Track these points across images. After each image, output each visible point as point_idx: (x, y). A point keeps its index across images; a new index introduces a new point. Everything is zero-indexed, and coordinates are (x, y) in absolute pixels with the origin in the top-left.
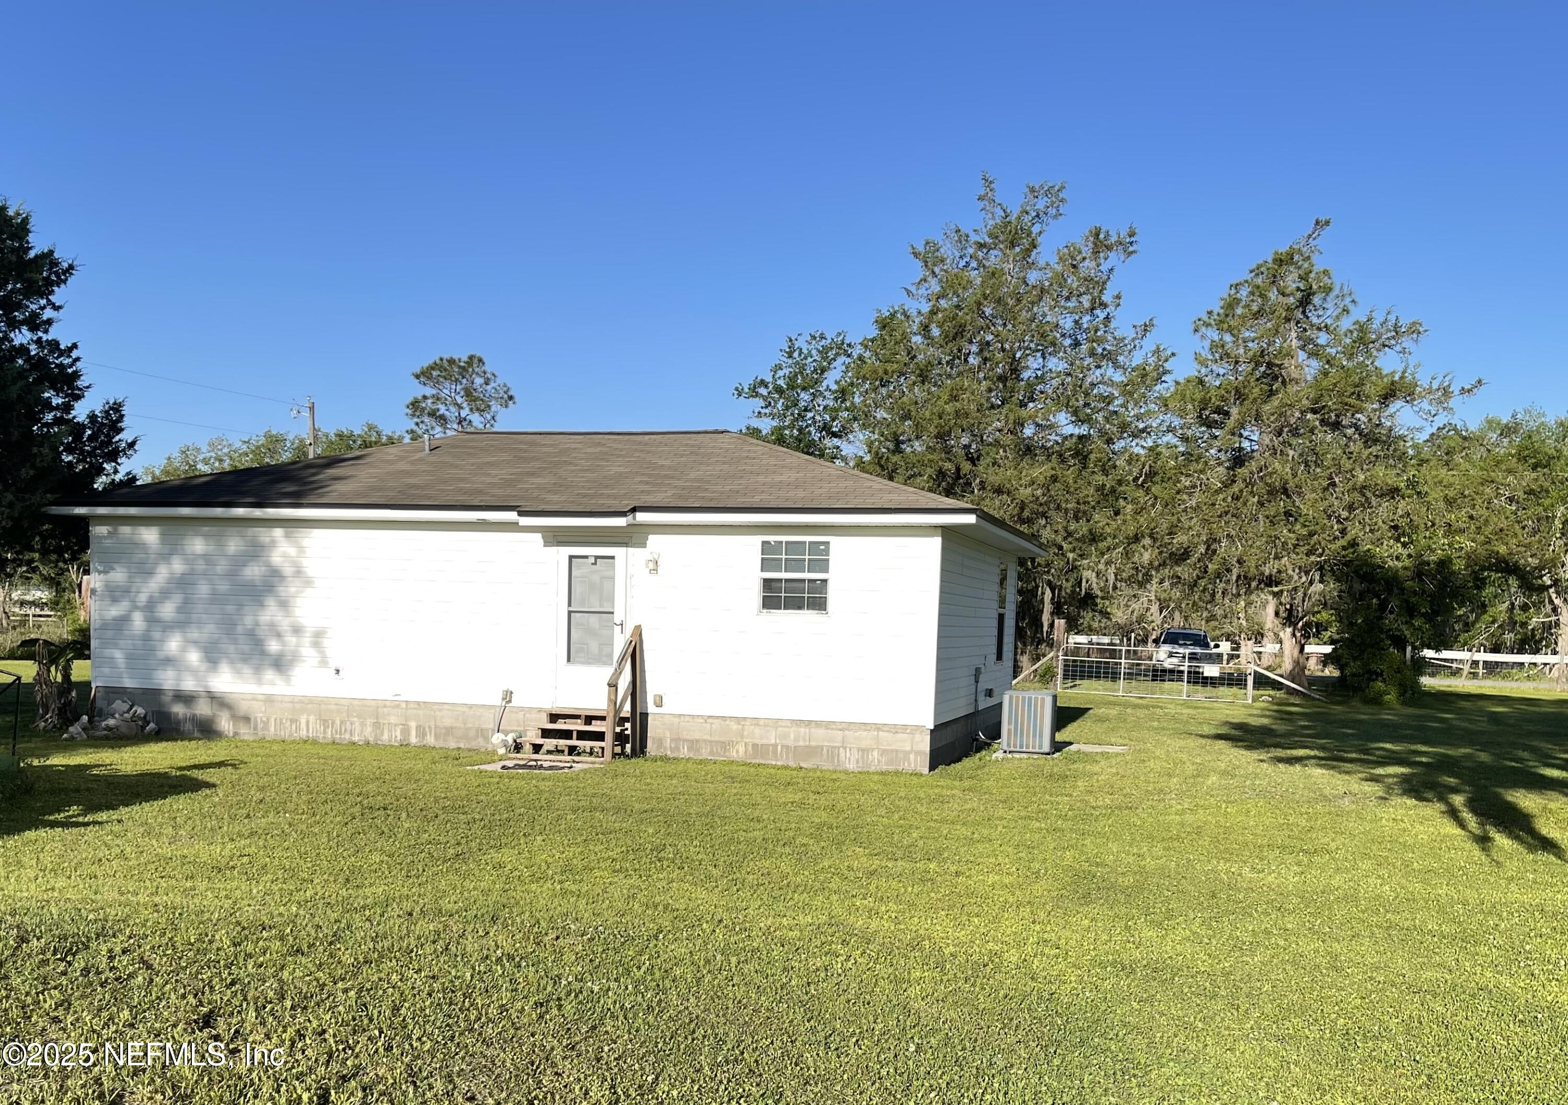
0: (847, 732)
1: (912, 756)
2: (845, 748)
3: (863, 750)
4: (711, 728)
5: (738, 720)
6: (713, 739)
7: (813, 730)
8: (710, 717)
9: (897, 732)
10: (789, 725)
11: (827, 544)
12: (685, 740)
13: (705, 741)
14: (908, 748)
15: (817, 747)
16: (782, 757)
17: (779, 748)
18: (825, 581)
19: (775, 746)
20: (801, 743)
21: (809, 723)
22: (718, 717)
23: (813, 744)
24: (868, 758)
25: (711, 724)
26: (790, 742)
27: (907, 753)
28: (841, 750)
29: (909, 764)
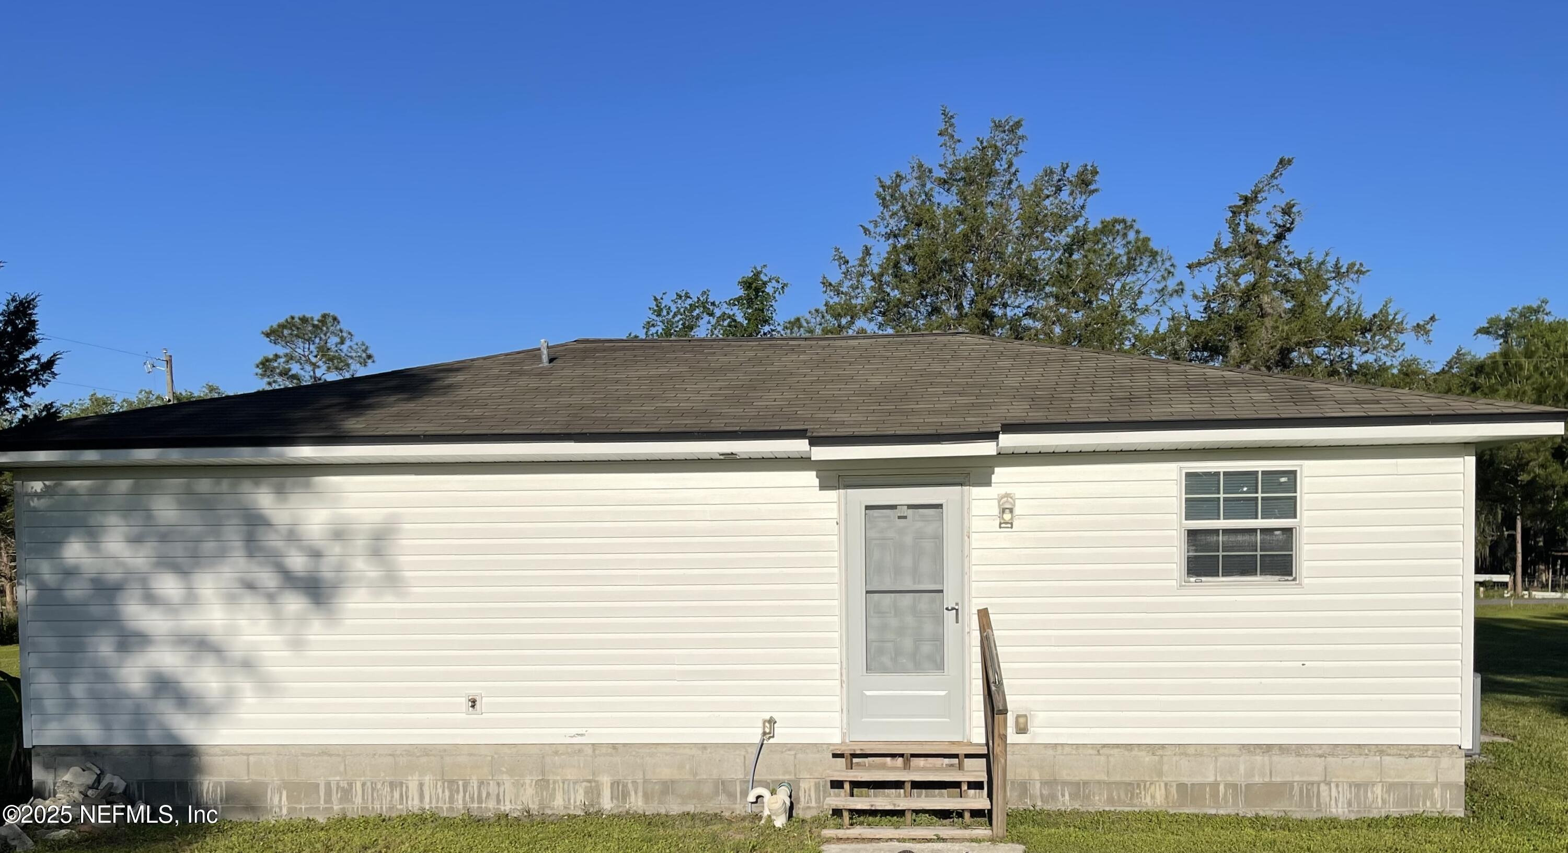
0: (1330, 759)
1: (1437, 792)
2: (1329, 784)
3: (1358, 786)
4: (1108, 762)
5: (1152, 749)
6: (1112, 779)
7: (1275, 758)
8: (1104, 746)
9: (1411, 756)
10: (1236, 751)
11: (1292, 474)
12: (1065, 783)
13: (1099, 782)
14: (1431, 779)
15: (1284, 784)
16: (1226, 802)
17: (1222, 788)
18: (1288, 531)
19: (1215, 786)
20: (1257, 779)
21: (1267, 749)
22: (1118, 746)
23: (1277, 779)
24: (1366, 797)
25: (1108, 756)
26: (1239, 778)
27: (1430, 787)
28: (1323, 787)
29: (1434, 804)
